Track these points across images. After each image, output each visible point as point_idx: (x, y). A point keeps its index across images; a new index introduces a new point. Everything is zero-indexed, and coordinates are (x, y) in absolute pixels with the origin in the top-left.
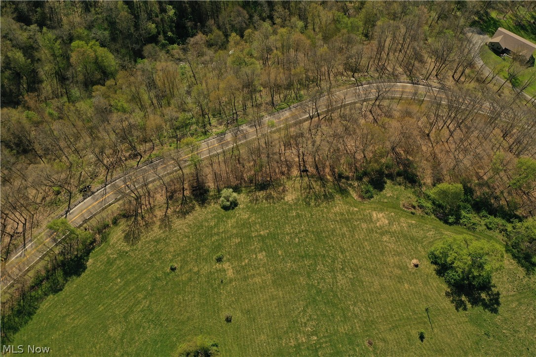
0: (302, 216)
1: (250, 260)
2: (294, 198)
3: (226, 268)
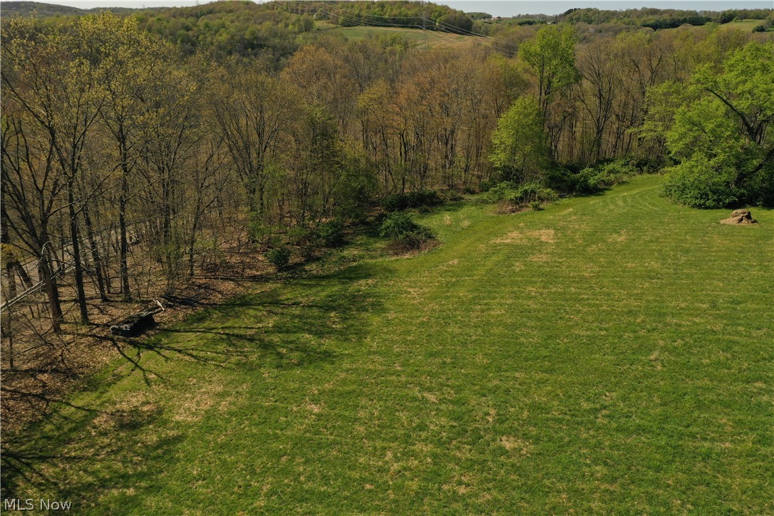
0: (362, 383)
2: (220, 389)
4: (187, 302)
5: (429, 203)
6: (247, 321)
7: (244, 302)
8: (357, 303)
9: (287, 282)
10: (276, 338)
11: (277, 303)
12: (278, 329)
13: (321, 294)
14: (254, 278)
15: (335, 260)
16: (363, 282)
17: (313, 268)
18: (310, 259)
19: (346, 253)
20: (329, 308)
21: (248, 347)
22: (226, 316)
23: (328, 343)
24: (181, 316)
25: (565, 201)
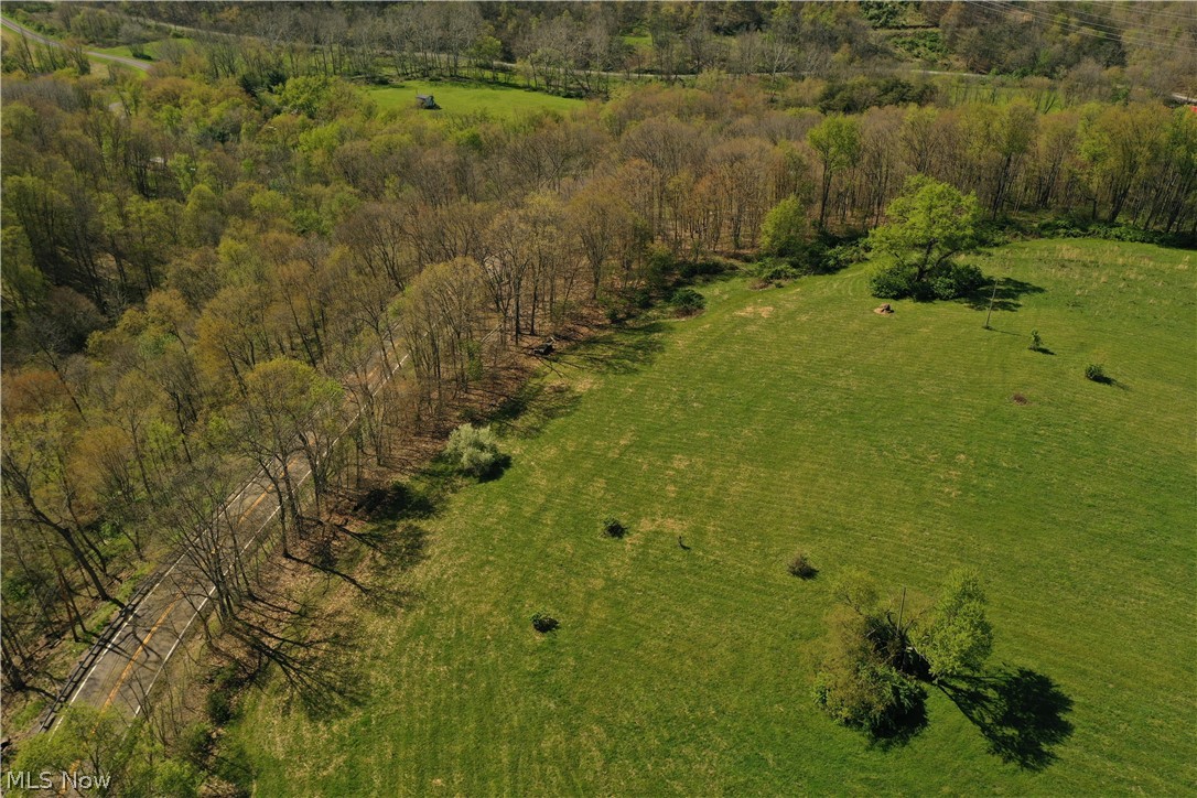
0: (649, 382)
2: (592, 381)
3: (653, 528)
4: (566, 338)
6: (600, 351)
7: (595, 341)
8: (652, 346)
9: (618, 330)
10: (613, 361)
11: (612, 343)
12: (614, 357)
13: (635, 339)
14: (598, 326)
15: (643, 318)
16: (656, 334)
17: (630, 322)
19: (650, 313)
20: (637, 348)
21: (600, 365)
22: (588, 348)
24: (565, 346)
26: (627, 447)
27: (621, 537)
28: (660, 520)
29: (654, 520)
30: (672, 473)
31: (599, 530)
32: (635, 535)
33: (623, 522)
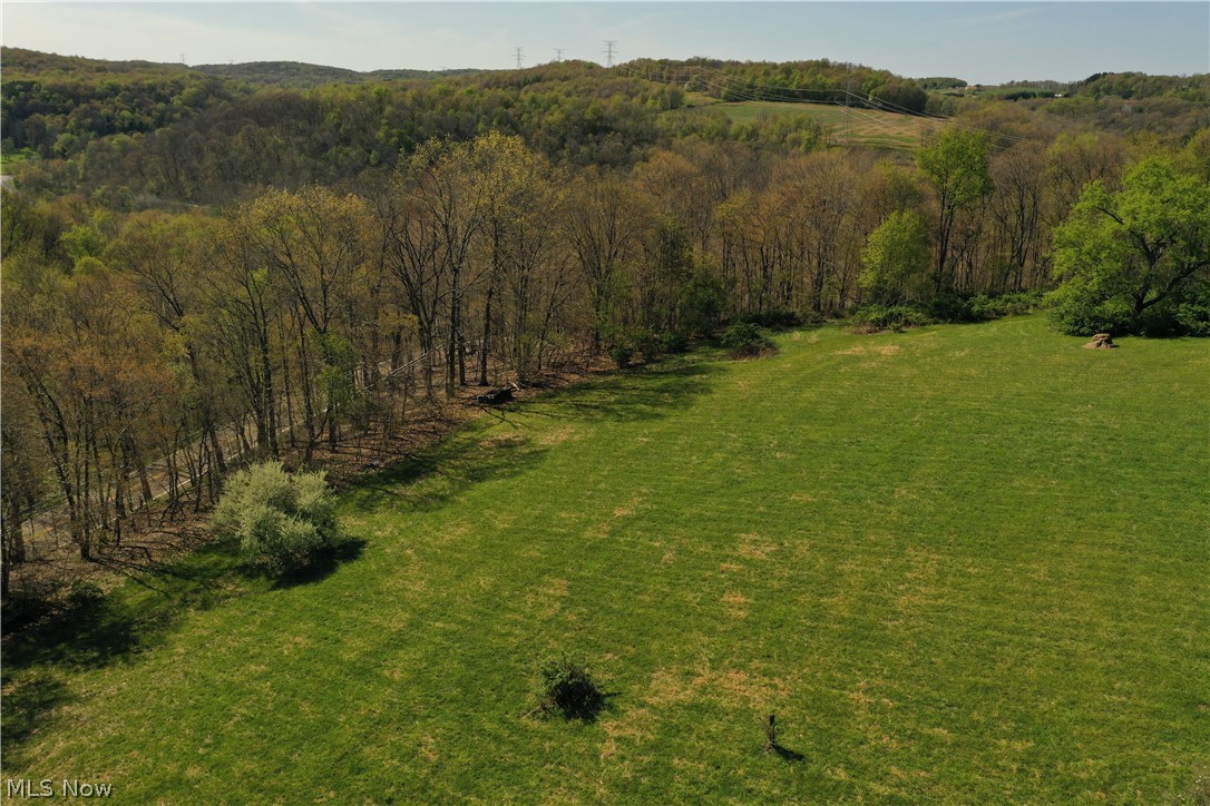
0: (683, 429)
1: (744, 586)
2: (572, 431)
3: (687, 696)
5: (786, 322)
6: (592, 398)
7: (589, 387)
8: (689, 388)
9: (627, 376)
11: (618, 388)
12: (619, 402)
13: (658, 383)
14: (597, 373)
15: (673, 362)
16: (697, 376)
17: (654, 367)
18: (650, 360)
19: (686, 358)
20: (663, 391)
21: (593, 412)
22: (573, 395)
23: (659, 410)
24: (534, 394)
25: (936, 326)
26: (629, 522)
27: (589, 717)
28: (707, 674)
29: (689, 674)
30: (735, 567)
31: (530, 699)
32: (633, 713)
33: (601, 678)
